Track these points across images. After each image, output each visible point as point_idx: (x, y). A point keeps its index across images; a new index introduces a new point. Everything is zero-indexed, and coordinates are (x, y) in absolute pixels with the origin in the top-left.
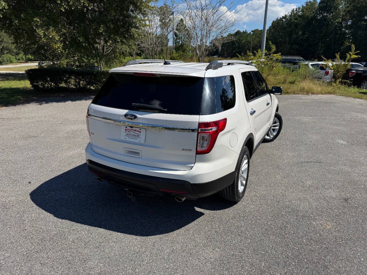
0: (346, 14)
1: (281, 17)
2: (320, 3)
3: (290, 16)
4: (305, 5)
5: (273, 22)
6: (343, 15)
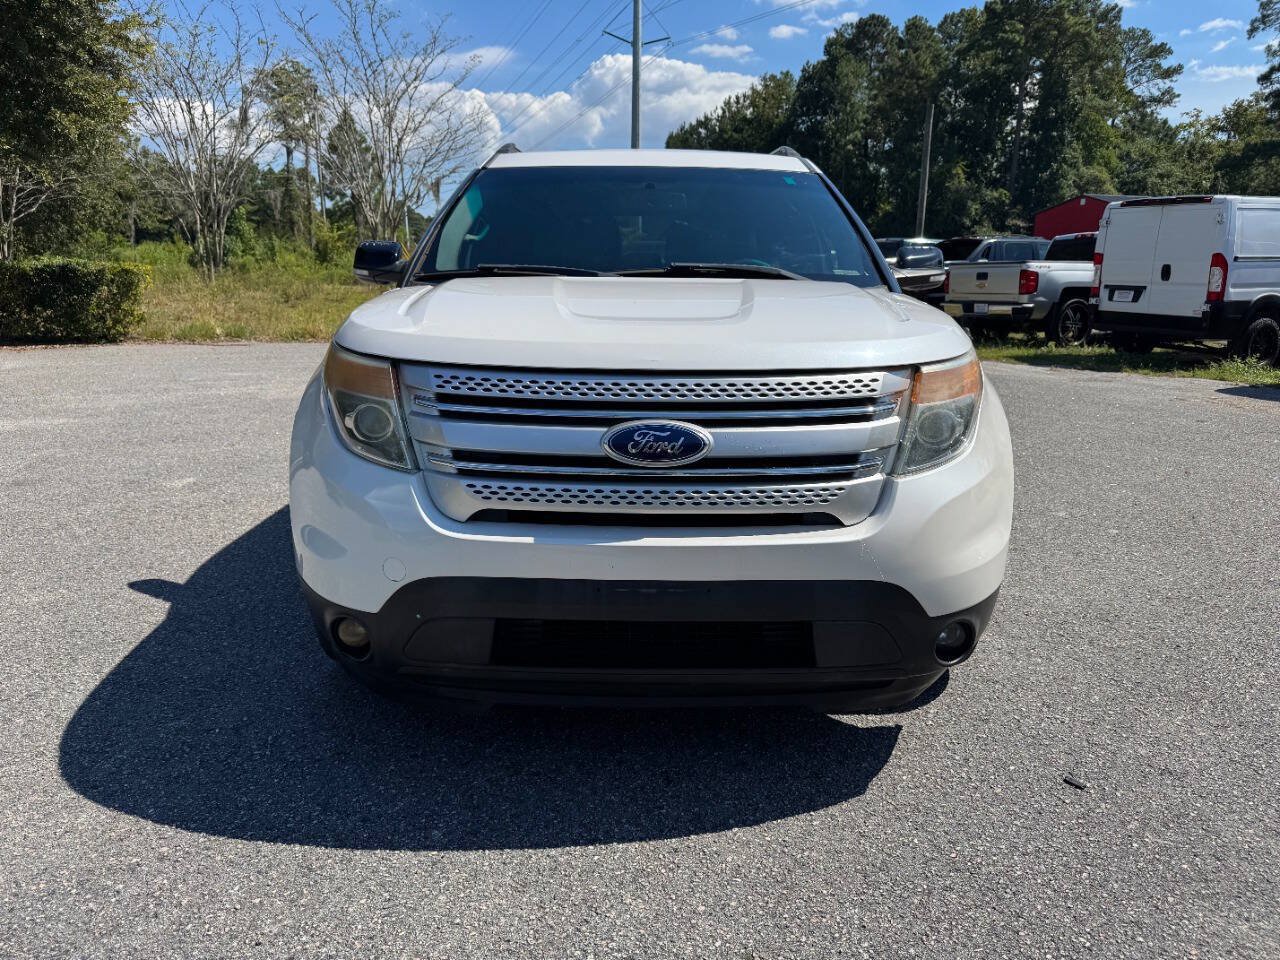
0: (874, 118)
1: (694, 123)
2: (802, 81)
3: (721, 119)
4: (759, 88)
6: (865, 121)
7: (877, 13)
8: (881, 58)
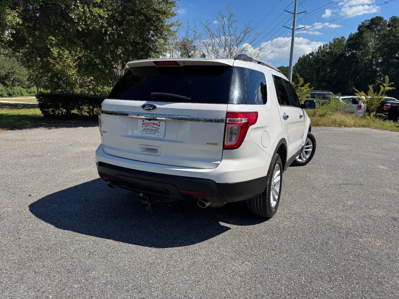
0: (376, 51)
1: (308, 54)
2: (349, 40)
3: (318, 53)
4: (332, 42)
5: (300, 59)
6: (373, 52)
7: (379, 16)
8: (379, 31)
